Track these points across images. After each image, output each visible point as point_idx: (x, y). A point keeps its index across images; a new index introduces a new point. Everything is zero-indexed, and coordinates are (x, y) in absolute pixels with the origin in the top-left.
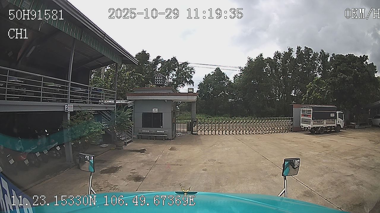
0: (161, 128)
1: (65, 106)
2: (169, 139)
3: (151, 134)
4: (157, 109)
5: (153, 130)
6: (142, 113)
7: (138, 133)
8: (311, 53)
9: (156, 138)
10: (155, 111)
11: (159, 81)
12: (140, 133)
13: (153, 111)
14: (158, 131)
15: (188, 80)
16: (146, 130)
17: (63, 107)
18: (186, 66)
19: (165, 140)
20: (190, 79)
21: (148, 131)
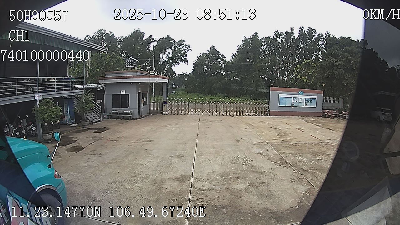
0: (128, 108)
1: (34, 96)
2: (135, 118)
3: (120, 114)
4: (125, 91)
5: (121, 110)
6: (112, 95)
7: (109, 113)
8: (315, 34)
9: (124, 118)
10: (123, 92)
11: (130, 64)
12: (110, 114)
13: (121, 92)
14: (125, 112)
15: (183, 58)
16: (115, 111)
17: (34, 97)
18: (182, 43)
19: (130, 119)
20: (185, 58)
21: (117, 111)
